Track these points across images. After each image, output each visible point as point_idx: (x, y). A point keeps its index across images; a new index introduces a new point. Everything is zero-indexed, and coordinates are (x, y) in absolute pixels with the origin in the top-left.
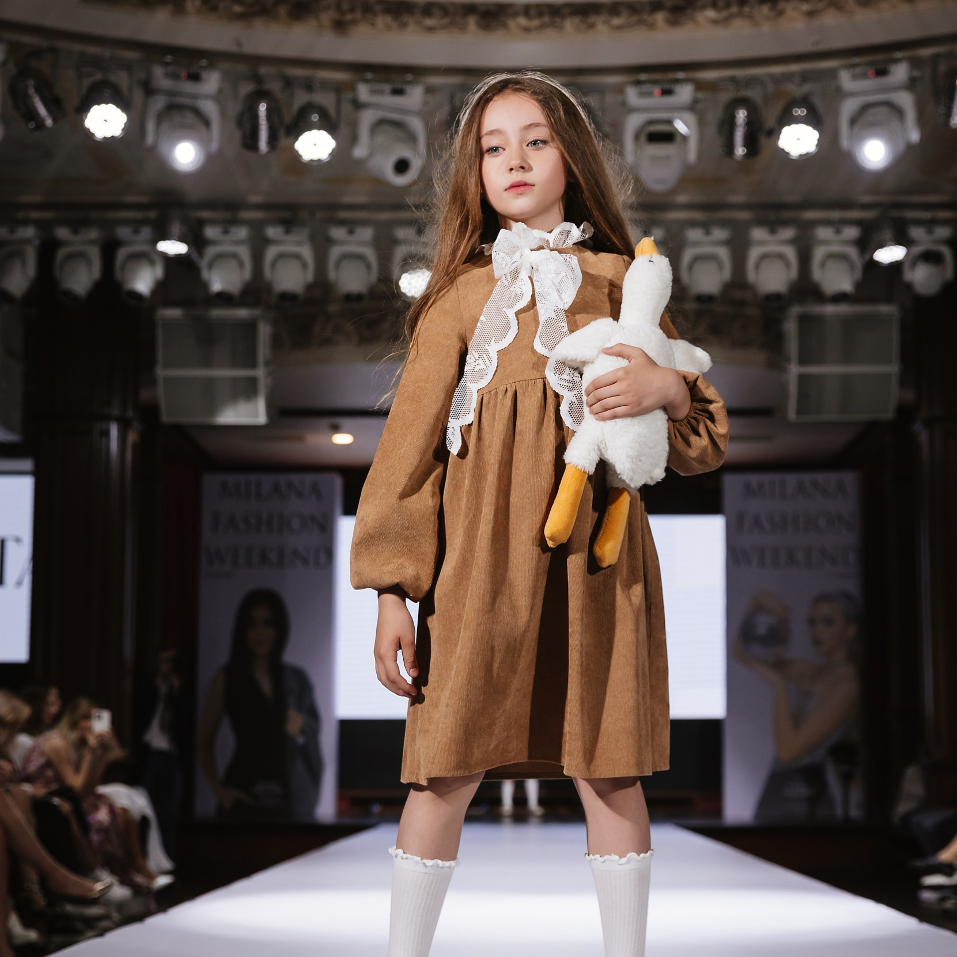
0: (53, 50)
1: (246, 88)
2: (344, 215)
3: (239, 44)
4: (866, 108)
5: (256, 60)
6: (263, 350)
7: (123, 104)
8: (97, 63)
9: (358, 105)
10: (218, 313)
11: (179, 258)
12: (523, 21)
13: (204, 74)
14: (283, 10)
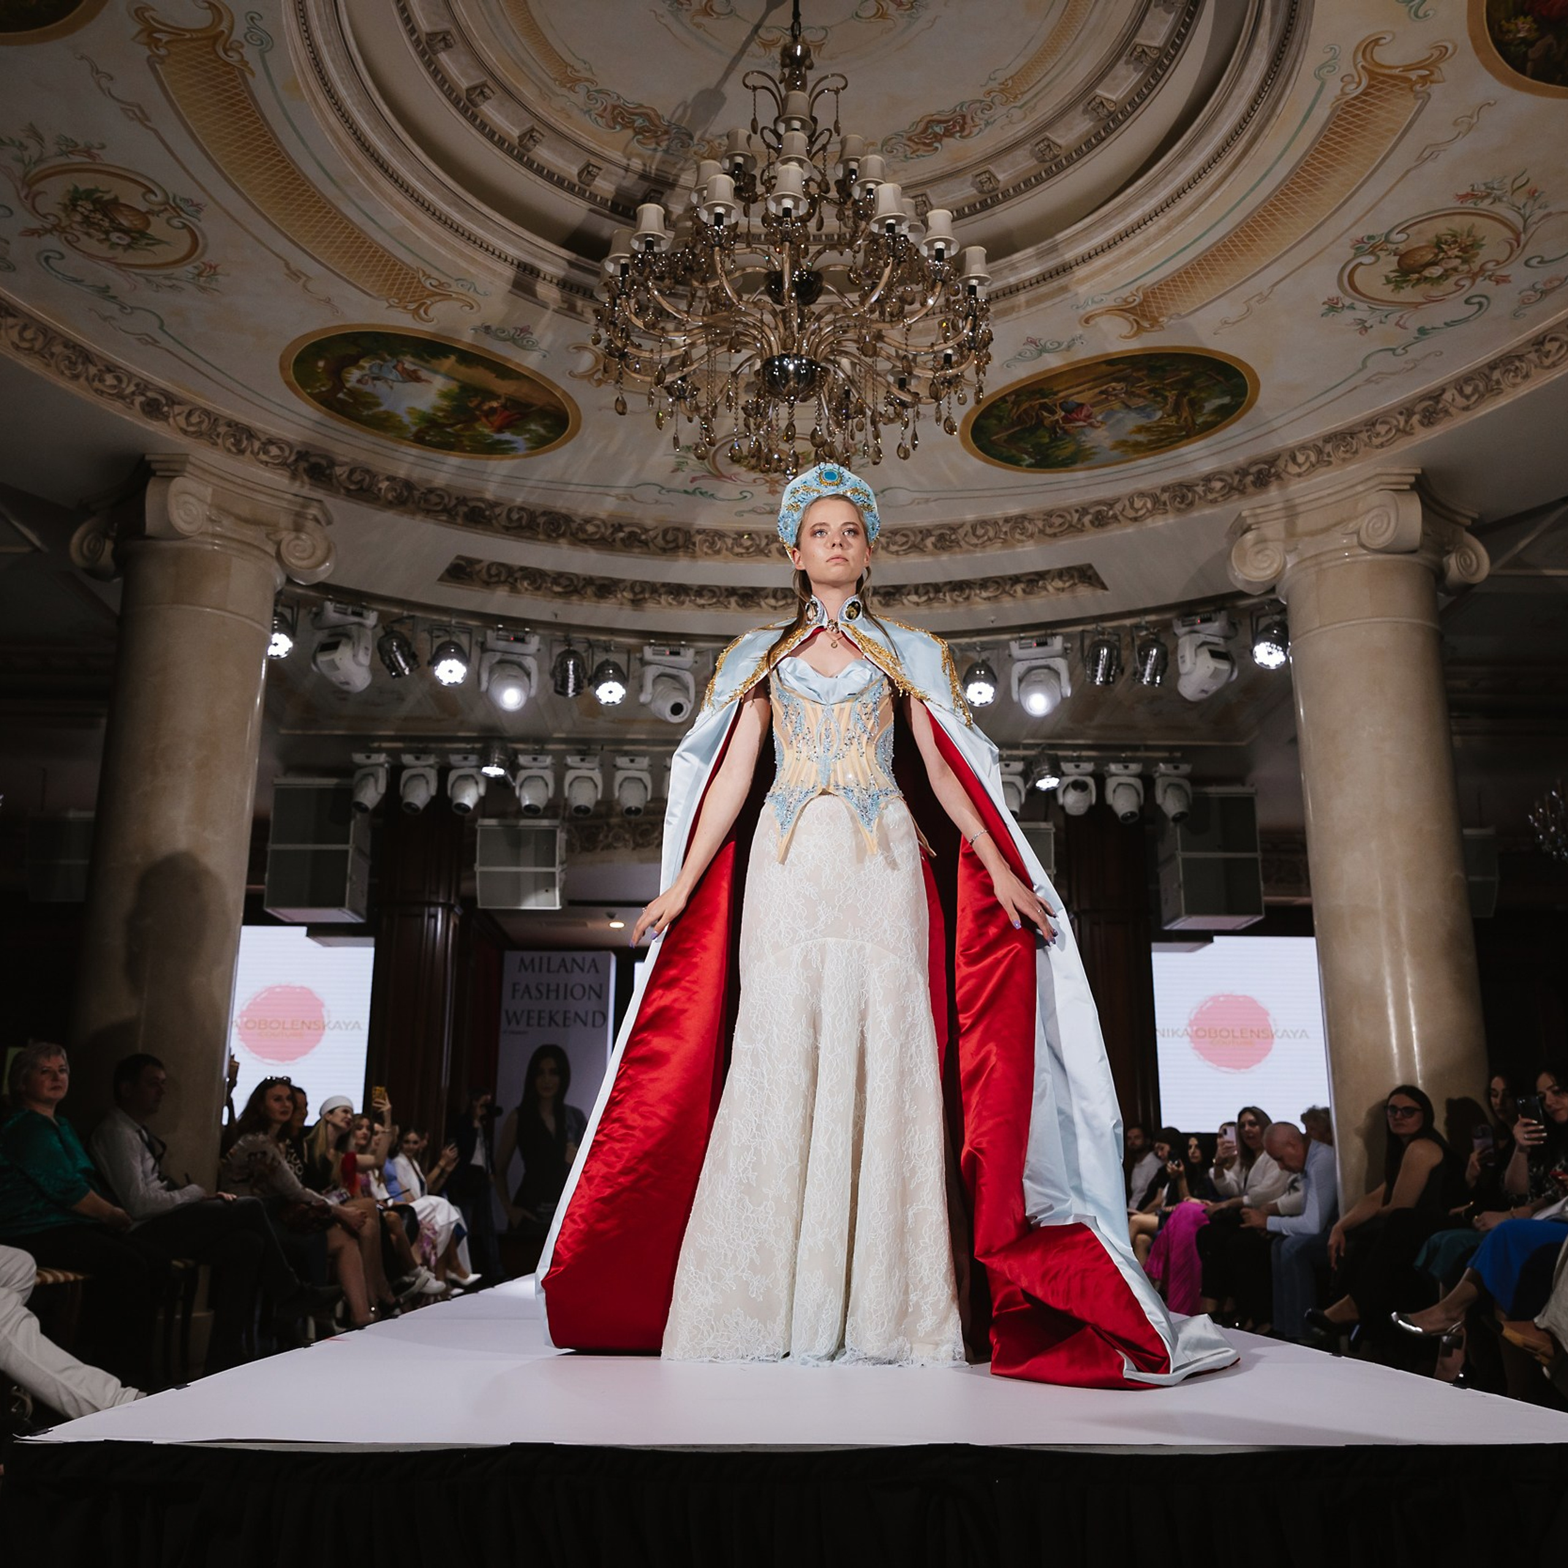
0: (413, 617)
1: (558, 650)
2: (627, 748)
3: (556, 616)
4: (1031, 669)
5: (569, 627)
6: (560, 852)
7: (464, 658)
8: (446, 629)
9: (644, 663)
10: (524, 822)
11: (497, 778)
12: (772, 602)
13: (527, 638)
14: (590, 591)
